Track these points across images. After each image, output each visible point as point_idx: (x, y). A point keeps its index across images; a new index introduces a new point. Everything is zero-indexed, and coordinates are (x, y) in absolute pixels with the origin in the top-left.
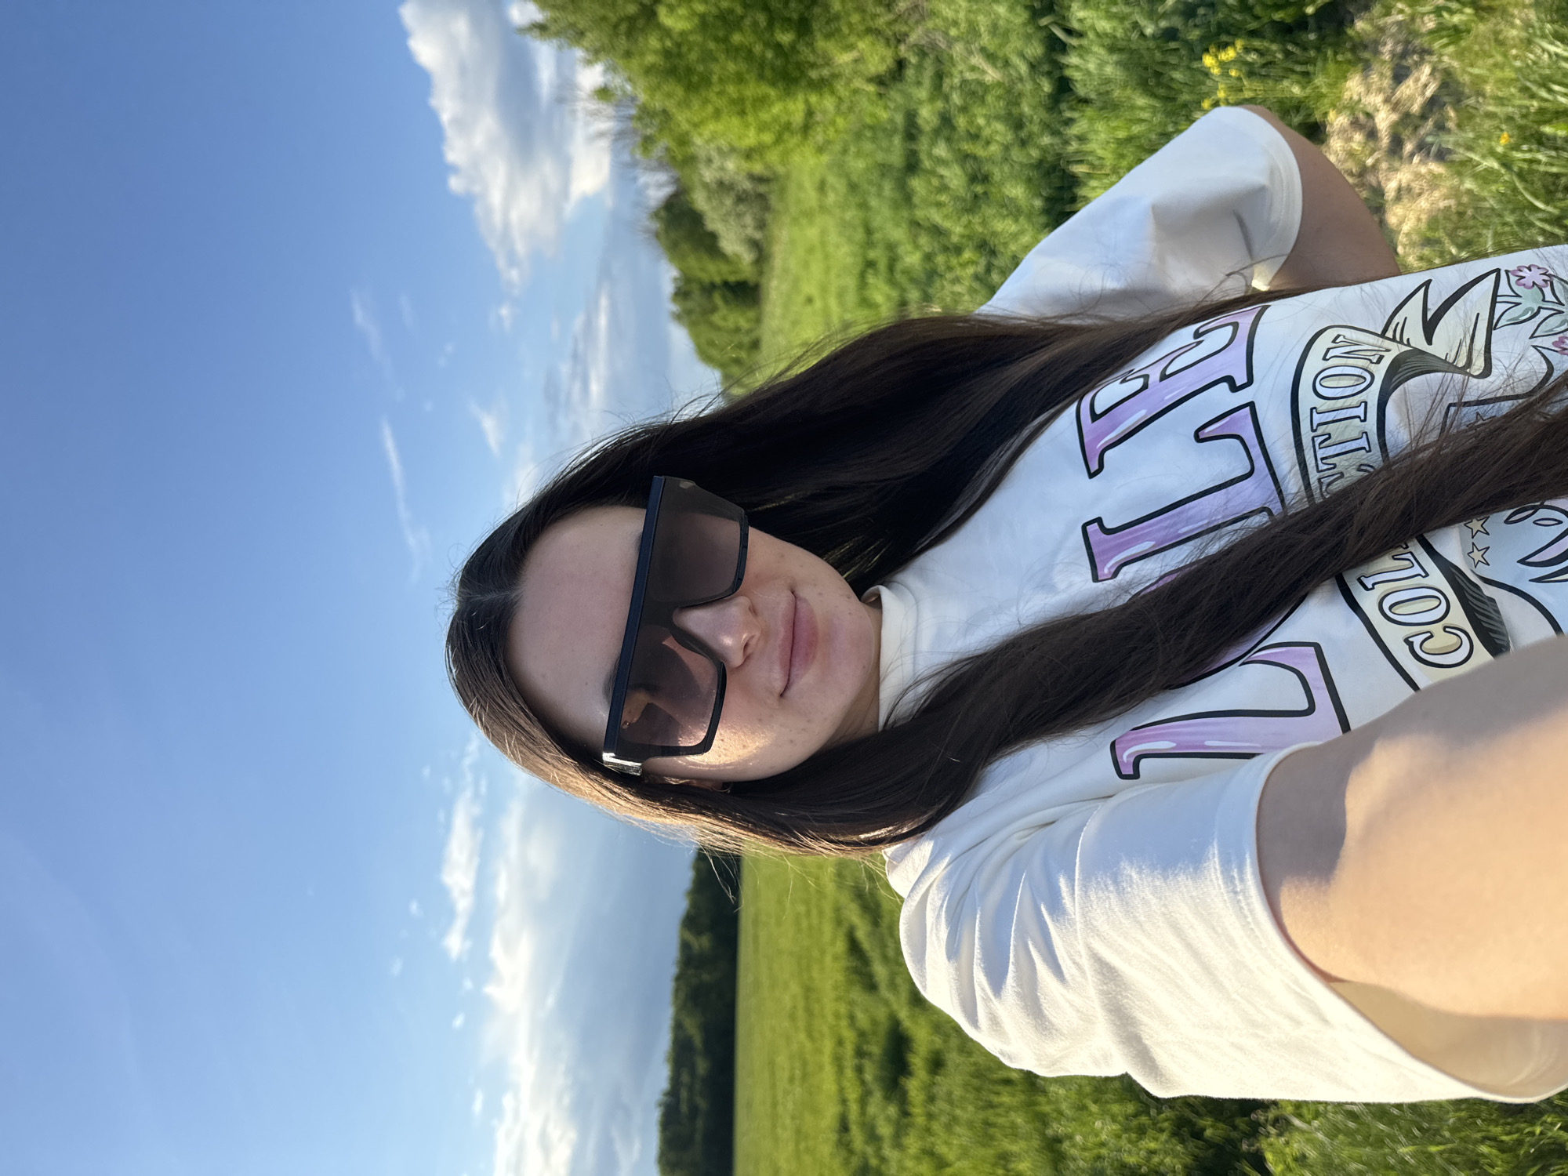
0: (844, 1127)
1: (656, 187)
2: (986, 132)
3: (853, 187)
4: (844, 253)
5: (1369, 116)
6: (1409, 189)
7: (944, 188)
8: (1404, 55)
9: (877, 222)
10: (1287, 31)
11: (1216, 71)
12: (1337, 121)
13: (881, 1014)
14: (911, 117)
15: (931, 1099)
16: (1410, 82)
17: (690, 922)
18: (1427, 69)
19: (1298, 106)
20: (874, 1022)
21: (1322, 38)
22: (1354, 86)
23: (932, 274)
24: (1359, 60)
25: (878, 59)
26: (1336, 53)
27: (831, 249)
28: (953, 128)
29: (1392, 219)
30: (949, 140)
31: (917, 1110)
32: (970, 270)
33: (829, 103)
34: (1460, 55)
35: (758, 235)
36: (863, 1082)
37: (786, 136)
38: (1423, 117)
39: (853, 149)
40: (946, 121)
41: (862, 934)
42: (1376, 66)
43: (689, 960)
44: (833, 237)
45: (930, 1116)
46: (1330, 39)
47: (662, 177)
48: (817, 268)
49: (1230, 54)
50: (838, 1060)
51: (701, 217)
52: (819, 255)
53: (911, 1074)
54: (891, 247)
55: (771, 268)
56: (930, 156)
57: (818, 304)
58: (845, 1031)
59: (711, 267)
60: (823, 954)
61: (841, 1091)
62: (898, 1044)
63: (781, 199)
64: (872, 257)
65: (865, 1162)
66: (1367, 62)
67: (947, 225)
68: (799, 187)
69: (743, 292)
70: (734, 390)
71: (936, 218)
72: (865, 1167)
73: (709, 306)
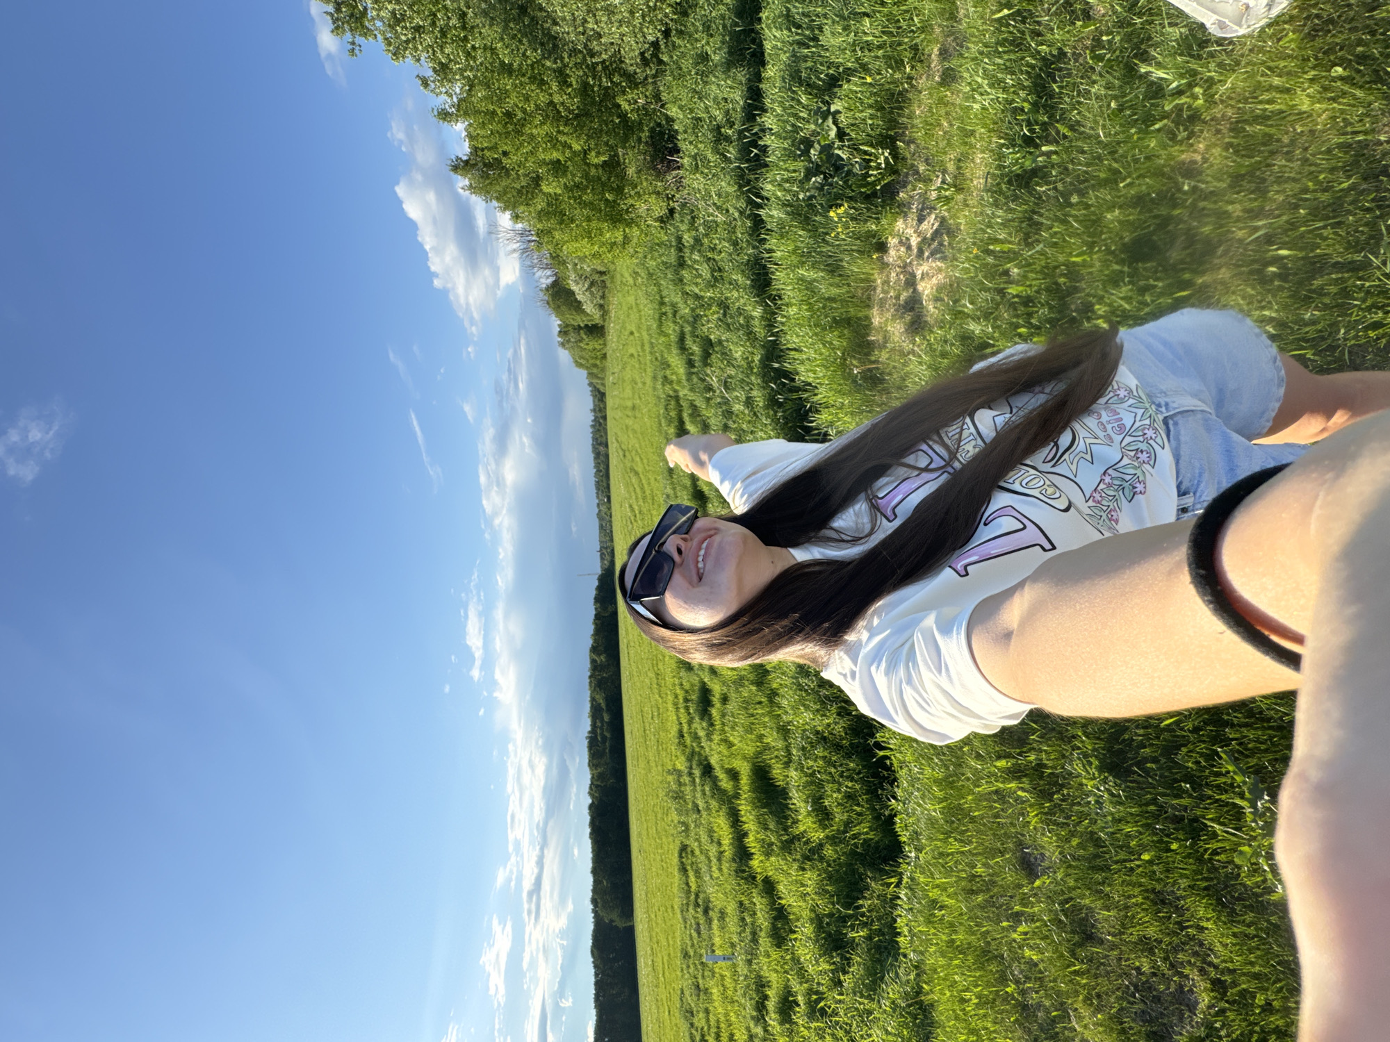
0: (681, 736)
1: (545, 278)
2: (719, 247)
3: (650, 275)
4: (649, 310)
5: (908, 239)
6: (928, 274)
7: (701, 276)
8: (922, 210)
9: (665, 293)
10: (868, 198)
11: (836, 219)
12: (892, 241)
13: (696, 680)
14: (679, 239)
15: (723, 715)
16: (926, 223)
17: (594, 649)
18: (933, 216)
19: (873, 235)
20: (692, 685)
21: (883, 201)
22: (900, 224)
23: (697, 318)
24: (902, 212)
25: (659, 209)
26: (891, 209)
27: (641, 307)
28: (702, 245)
29: (920, 288)
30: (699, 251)
31: (718, 723)
32: (716, 316)
33: (635, 232)
34: (949, 210)
35: (602, 302)
36: (689, 714)
37: (615, 247)
38: (933, 239)
39: (649, 256)
40: (697, 241)
42: (910, 215)
43: (595, 667)
44: (643, 301)
45: (723, 724)
46: (888, 202)
47: (549, 272)
48: (634, 316)
49: (842, 209)
50: (675, 704)
51: (572, 293)
52: (635, 310)
53: (713, 706)
54: (673, 305)
55: (610, 318)
56: (690, 259)
57: (636, 335)
58: (678, 691)
59: (578, 318)
60: (664, 657)
61: (678, 718)
62: (705, 693)
63: (612, 282)
64: (664, 311)
65: (693, 750)
66: (905, 213)
67: (702, 294)
68: (622, 275)
69: (596, 330)
70: (595, 381)
71: (697, 291)
72: (693, 753)
73: (578, 338)
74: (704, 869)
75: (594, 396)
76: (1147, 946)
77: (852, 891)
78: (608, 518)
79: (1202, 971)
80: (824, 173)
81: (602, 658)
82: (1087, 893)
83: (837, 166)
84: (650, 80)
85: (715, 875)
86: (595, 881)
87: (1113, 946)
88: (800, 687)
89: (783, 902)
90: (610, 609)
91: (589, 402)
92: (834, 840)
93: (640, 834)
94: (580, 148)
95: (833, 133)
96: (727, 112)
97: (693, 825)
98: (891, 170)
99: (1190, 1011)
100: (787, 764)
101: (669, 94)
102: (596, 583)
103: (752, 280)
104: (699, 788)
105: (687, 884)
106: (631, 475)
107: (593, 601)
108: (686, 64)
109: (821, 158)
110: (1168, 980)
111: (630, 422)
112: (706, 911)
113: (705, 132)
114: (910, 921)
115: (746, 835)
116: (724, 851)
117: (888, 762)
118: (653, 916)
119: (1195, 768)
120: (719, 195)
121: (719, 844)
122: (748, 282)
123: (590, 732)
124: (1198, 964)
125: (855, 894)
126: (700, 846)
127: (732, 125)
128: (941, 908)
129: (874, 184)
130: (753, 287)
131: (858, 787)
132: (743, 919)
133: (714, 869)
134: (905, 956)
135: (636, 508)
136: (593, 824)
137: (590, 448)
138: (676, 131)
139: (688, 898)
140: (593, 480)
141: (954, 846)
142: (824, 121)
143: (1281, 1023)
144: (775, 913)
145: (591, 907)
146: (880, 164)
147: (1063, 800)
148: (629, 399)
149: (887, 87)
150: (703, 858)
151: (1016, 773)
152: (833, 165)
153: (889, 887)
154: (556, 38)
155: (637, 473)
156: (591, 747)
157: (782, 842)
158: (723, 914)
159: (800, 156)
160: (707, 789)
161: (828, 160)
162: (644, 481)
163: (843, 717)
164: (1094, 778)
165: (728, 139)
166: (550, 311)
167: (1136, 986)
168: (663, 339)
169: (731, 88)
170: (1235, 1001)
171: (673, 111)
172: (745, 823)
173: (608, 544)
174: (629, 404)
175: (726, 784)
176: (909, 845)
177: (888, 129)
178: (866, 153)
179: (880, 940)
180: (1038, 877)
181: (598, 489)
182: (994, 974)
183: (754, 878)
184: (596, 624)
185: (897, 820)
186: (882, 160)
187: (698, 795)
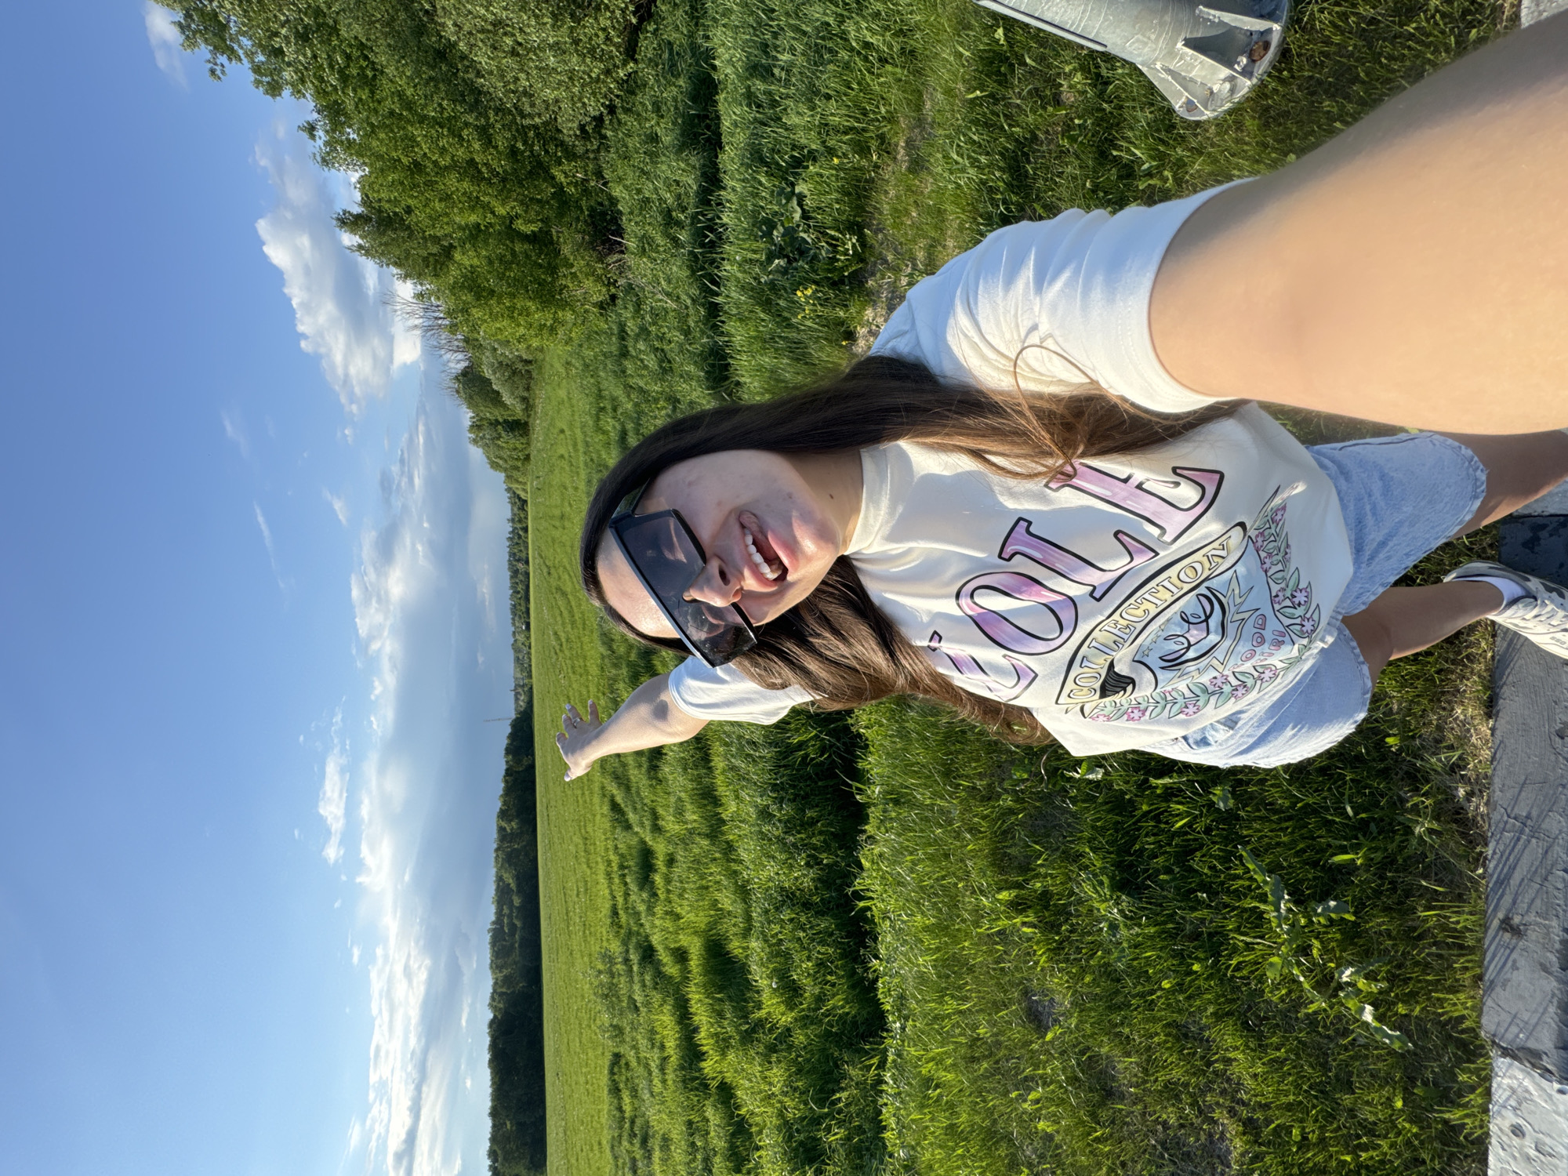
0: (615, 913)
1: (457, 362)
2: (668, 336)
3: (587, 366)
4: (583, 404)
7: (646, 367)
8: (892, 299)
9: (605, 385)
10: (835, 284)
11: (803, 301)
12: (862, 331)
13: (634, 841)
14: (622, 327)
15: (669, 881)
17: (503, 814)
19: (841, 323)
20: (630, 847)
21: (851, 289)
22: (869, 313)
23: (641, 414)
24: (871, 300)
25: (598, 292)
26: (859, 297)
27: (574, 402)
28: (648, 334)
30: (645, 340)
31: (661, 891)
32: (664, 412)
33: (569, 316)
35: (526, 394)
36: (625, 884)
37: (544, 331)
39: (585, 345)
40: (644, 331)
41: (619, 799)
42: (880, 304)
43: (504, 836)
44: (577, 394)
45: (669, 891)
46: (856, 290)
47: (460, 356)
48: (566, 412)
49: (809, 292)
50: (609, 875)
51: (488, 382)
52: (567, 405)
53: (656, 871)
54: (614, 399)
55: (536, 413)
56: (635, 348)
57: (568, 433)
58: (612, 857)
59: (496, 413)
60: (594, 815)
61: (611, 893)
62: (646, 857)
63: (540, 373)
64: (602, 405)
65: (630, 930)
66: (874, 301)
67: (648, 387)
68: (552, 366)
69: (519, 427)
70: (515, 486)
71: (641, 383)
72: (630, 933)
73: (495, 435)
74: (642, 1084)
75: (513, 504)
76: (1172, 1092)
77: (827, 1082)
78: (525, 650)
79: (1232, 1112)
80: (787, 256)
81: (514, 824)
82: (1105, 1039)
83: (801, 249)
84: (592, 156)
85: (656, 1090)
86: (494, 1126)
87: (1137, 1100)
88: (762, 836)
89: (743, 1111)
90: (526, 762)
91: (507, 511)
92: (805, 1021)
93: (557, 1051)
94: (505, 213)
95: (797, 216)
96: (679, 197)
97: (628, 1029)
98: (859, 257)
99: (1222, 1164)
100: (746, 933)
101: (613, 172)
102: (509, 730)
103: (707, 372)
104: (636, 979)
105: (620, 1109)
106: (557, 596)
107: (503, 752)
108: (633, 142)
109: (784, 241)
110: (1197, 1130)
111: (557, 534)
112: (644, 1141)
113: (654, 215)
114: (899, 1109)
115: (696, 1030)
116: (669, 1057)
117: (869, 914)
118: (573, 1161)
119: (1209, 873)
120: (669, 282)
121: (662, 1047)
122: (702, 374)
123: (494, 923)
124: (1227, 1103)
125: (830, 1086)
126: (637, 1053)
127: (684, 209)
128: (937, 1086)
129: (842, 269)
130: (707, 379)
131: (831, 951)
132: (693, 1144)
133: (656, 1081)
134: (891, 1156)
135: (562, 635)
136: (494, 1047)
137: (506, 565)
138: (621, 213)
139: (621, 1128)
140: (507, 603)
141: (951, 1006)
142: (788, 202)
143: (1320, 1158)
144: (731, 1129)
145: (489, 1162)
146: (848, 250)
147: (1071, 932)
148: (556, 507)
149: (853, 173)
150: (641, 1071)
151: (1018, 906)
152: (797, 249)
153: (868, 1070)
154: (480, 92)
155: (564, 594)
156: (494, 942)
157: (739, 1032)
158: (666, 1141)
159: (762, 237)
160: (648, 978)
161: (791, 244)
162: (573, 603)
163: (812, 867)
164: (1106, 900)
165: (679, 224)
166: (459, 401)
167: (1163, 1144)
168: (601, 437)
169: (683, 170)
170: (1269, 1142)
171: (617, 191)
172: (695, 1014)
173: (526, 681)
174: (557, 512)
175: (672, 969)
176: (893, 1014)
177: (855, 216)
178: (833, 238)
179: (861, 1141)
180: (1047, 1029)
181: (514, 613)
182: (1004, 1160)
183: (706, 1086)
184: (506, 782)
185: (880, 984)
186: (849, 246)
187: (637, 987)
